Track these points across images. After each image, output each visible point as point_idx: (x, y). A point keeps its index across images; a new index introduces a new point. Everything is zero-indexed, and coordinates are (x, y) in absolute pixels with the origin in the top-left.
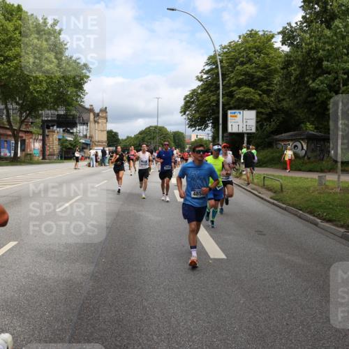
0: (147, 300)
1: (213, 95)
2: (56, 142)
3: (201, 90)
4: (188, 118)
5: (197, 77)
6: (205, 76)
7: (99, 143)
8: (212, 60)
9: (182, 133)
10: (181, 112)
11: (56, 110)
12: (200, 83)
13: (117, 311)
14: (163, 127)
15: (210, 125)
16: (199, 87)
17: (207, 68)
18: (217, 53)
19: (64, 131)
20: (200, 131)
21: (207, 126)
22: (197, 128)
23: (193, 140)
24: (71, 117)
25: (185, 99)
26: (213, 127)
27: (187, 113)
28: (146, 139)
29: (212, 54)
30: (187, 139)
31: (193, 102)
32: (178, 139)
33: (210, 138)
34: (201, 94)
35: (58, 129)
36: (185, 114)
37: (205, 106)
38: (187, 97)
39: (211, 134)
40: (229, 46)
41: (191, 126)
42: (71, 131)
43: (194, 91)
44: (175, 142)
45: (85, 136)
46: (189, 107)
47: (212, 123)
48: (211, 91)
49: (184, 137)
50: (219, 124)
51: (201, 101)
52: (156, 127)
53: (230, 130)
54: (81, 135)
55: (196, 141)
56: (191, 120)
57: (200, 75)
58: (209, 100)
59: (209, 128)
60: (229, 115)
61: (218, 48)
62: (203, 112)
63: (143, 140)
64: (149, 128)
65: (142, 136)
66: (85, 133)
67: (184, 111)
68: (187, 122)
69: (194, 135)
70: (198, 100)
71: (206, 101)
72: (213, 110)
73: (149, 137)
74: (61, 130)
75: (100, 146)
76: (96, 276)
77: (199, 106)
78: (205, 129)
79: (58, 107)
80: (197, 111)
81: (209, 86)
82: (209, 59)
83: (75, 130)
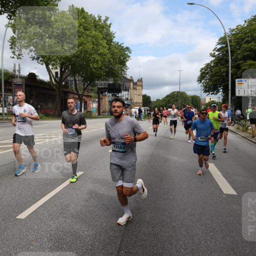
0: (175, 221)
1: (224, 67)
2: (107, 103)
3: (214, 64)
4: (204, 86)
5: (211, 54)
6: (217, 53)
7: (136, 104)
8: (223, 41)
9: (199, 97)
10: (198, 81)
11: (107, 81)
12: (213, 59)
13: (153, 227)
14: (184, 92)
15: (221, 90)
16: (212, 61)
17: (219, 47)
18: (227, 35)
19: (112, 95)
20: (213, 95)
21: (218, 91)
22: (211, 93)
23: (207, 102)
24: (118, 85)
25: (201, 71)
26: (224, 92)
27: (203, 81)
28: (171, 101)
29: (223, 35)
30: (202, 101)
31: (207, 73)
32: (195, 101)
33: (221, 101)
34: (214, 67)
35: (109, 94)
36: (201, 82)
37: (217, 76)
38: (202, 69)
39: (221, 98)
40: (237, 29)
41: (205, 91)
42: (118, 95)
43: (208, 65)
44: (193, 103)
45: (127, 99)
46: (205, 77)
47: (223, 89)
48: (222, 65)
49: (200, 100)
50: (228, 90)
51: (214, 72)
52: (178, 92)
53: (237, 94)
54: (124, 98)
55: (209, 102)
56: (205, 87)
57: (213, 52)
58: (220, 71)
59: (220, 93)
60: (237, 82)
61: (228, 31)
62: (215, 81)
63: (169, 102)
64: (173, 93)
65: (168, 99)
66: (127, 97)
67: (200, 80)
68: (203, 88)
69: (208, 98)
70: (211, 72)
71: (218, 72)
72: (223, 79)
73: (173, 100)
74: (111, 94)
75: (138, 106)
76: (137, 201)
77: (212, 76)
78: (217, 93)
79: (109, 78)
80: (210, 80)
81: (220, 60)
82: (220, 40)
83: (120, 95)
